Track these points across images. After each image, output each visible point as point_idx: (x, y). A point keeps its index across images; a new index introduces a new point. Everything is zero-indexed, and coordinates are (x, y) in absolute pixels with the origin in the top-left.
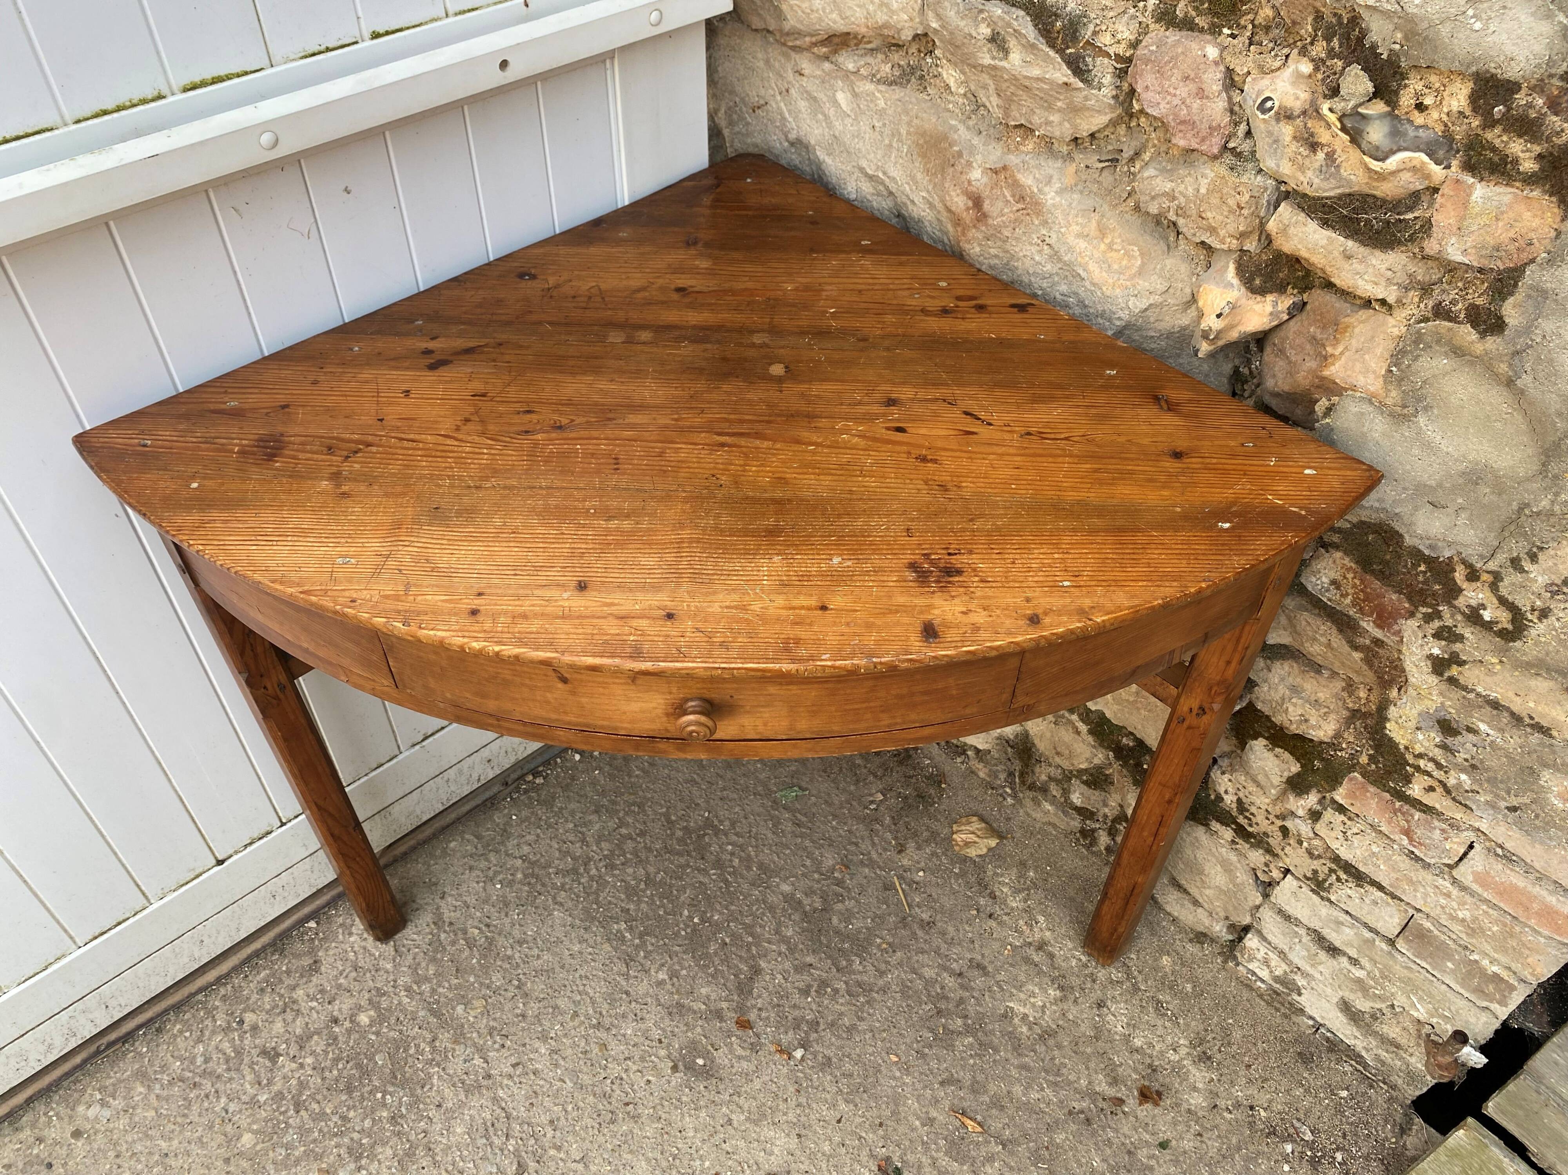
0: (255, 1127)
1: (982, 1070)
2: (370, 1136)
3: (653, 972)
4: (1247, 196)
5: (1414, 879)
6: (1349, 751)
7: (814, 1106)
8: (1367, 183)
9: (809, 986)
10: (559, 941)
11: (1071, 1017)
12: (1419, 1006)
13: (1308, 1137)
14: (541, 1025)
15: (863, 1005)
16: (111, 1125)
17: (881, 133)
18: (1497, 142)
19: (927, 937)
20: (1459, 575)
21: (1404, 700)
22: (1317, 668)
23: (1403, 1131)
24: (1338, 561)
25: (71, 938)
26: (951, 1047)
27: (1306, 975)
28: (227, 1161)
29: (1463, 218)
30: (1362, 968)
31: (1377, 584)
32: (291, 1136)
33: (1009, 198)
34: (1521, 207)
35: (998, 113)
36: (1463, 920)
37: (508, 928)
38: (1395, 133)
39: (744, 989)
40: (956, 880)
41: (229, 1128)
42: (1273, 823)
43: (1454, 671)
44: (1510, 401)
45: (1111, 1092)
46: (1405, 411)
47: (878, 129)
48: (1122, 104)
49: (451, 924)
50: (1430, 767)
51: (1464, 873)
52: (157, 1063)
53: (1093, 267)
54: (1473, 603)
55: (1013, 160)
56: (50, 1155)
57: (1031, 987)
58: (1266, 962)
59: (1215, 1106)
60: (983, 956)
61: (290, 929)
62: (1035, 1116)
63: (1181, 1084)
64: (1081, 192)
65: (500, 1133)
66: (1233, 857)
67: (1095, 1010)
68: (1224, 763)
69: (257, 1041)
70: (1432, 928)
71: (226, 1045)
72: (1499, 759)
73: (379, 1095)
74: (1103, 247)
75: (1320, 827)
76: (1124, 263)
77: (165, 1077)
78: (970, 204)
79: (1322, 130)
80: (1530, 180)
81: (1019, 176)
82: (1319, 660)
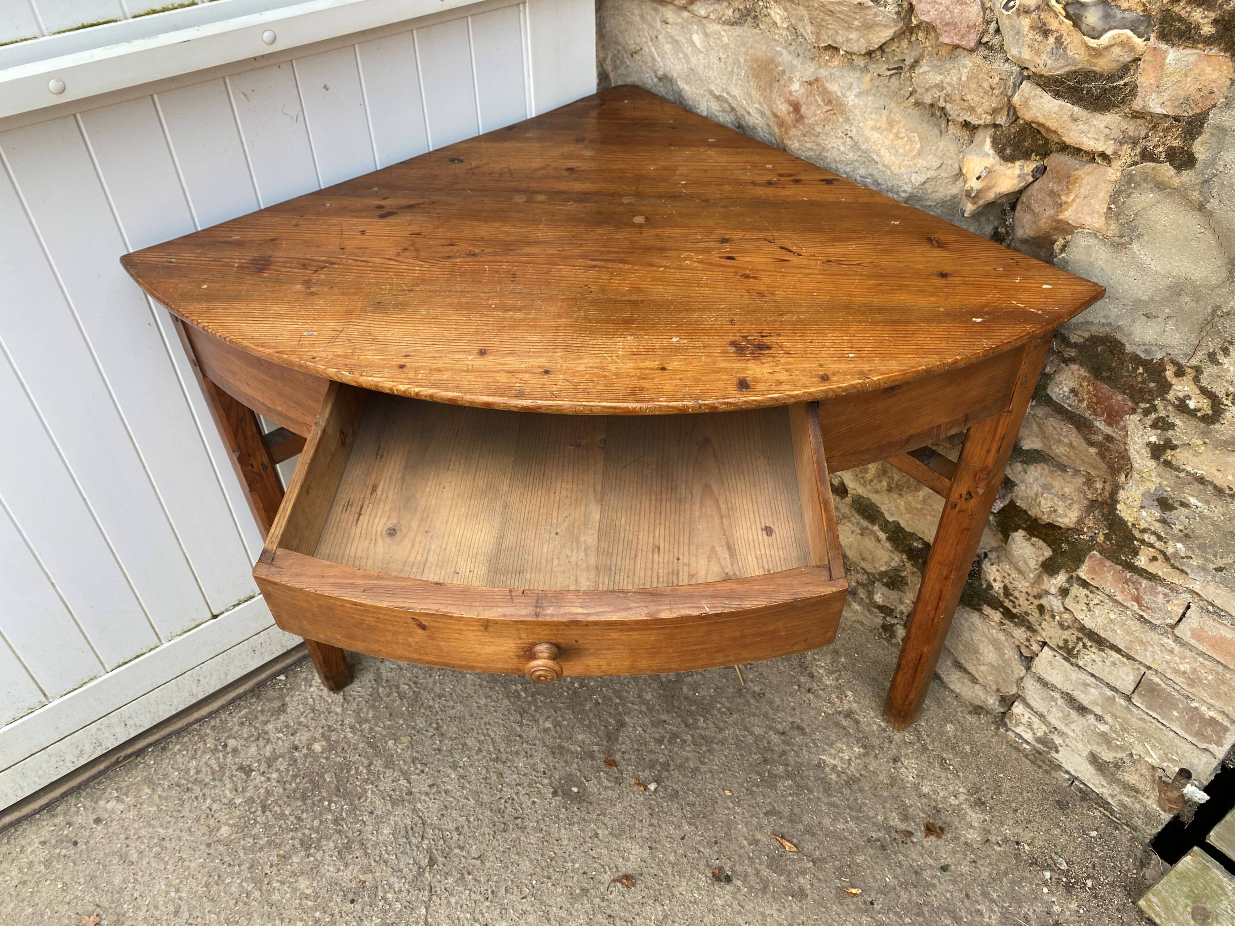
0: (231, 822)
1: (799, 805)
2: (317, 832)
3: (541, 722)
4: (997, 79)
5: (1144, 640)
6: (1090, 534)
7: (663, 826)
8: (1088, 60)
9: (663, 737)
10: (469, 696)
11: (872, 769)
12: (1152, 753)
13: (1064, 867)
14: (453, 757)
15: (705, 752)
16: (124, 816)
17: (725, 63)
18: (1183, 13)
19: (758, 704)
20: (1169, 373)
21: (1130, 484)
22: (1063, 468)
23: (1143, 864)
24: (1075, 373)
25: (102, 664)
26: (774, 787)
27: (1062, 734)
28: (209, 845)
29: (1161, 78)
30: (1106, 723)
31: (1105, 387)
32: (258, 829)
33: (820, 102)
34: (1204, 65)
35: (811, 38)
36: (1184, 673)
37: (431, 685)
38: (1107, 16)
39: (611, 737)
40: (782, 663)
41: (211, 822)
42: (1032, 603)
43: (1168, 455)
44: (1202, 223)
45: (903, 826)
46: (1123, 240)
47: (723, 60)
48: (903, 19)
49: (387, 681)
50: (1152, 539)
51: (1183, 630)
52: (161, 772)
53: (884, 152)
54: (1181, 395)
55: (823, 73)
56: (77, 835)
57: (840, 745)
58: (1030, 726)
59: (988, 840)
60: (802, 720)
61: (265, 681)
62: (840, 842)
63: (960, 822)
64: (875, 95)
65: (417, 835)
66: (1002, 637)
67: (891, 764)
68: (993, 556)
69: (237, 760)
70: (1160, 682)
71: (213, 762)
72: (1206, 527)
73: (326, 803)
74: (891, 136)
75: (1069, 602)
76: (908, 147)
77: (166, 783)
78: (791, 109)
79: (1052, 19)
80: (1209, 41)
81: (828, 85)
82: (1064, 460)
